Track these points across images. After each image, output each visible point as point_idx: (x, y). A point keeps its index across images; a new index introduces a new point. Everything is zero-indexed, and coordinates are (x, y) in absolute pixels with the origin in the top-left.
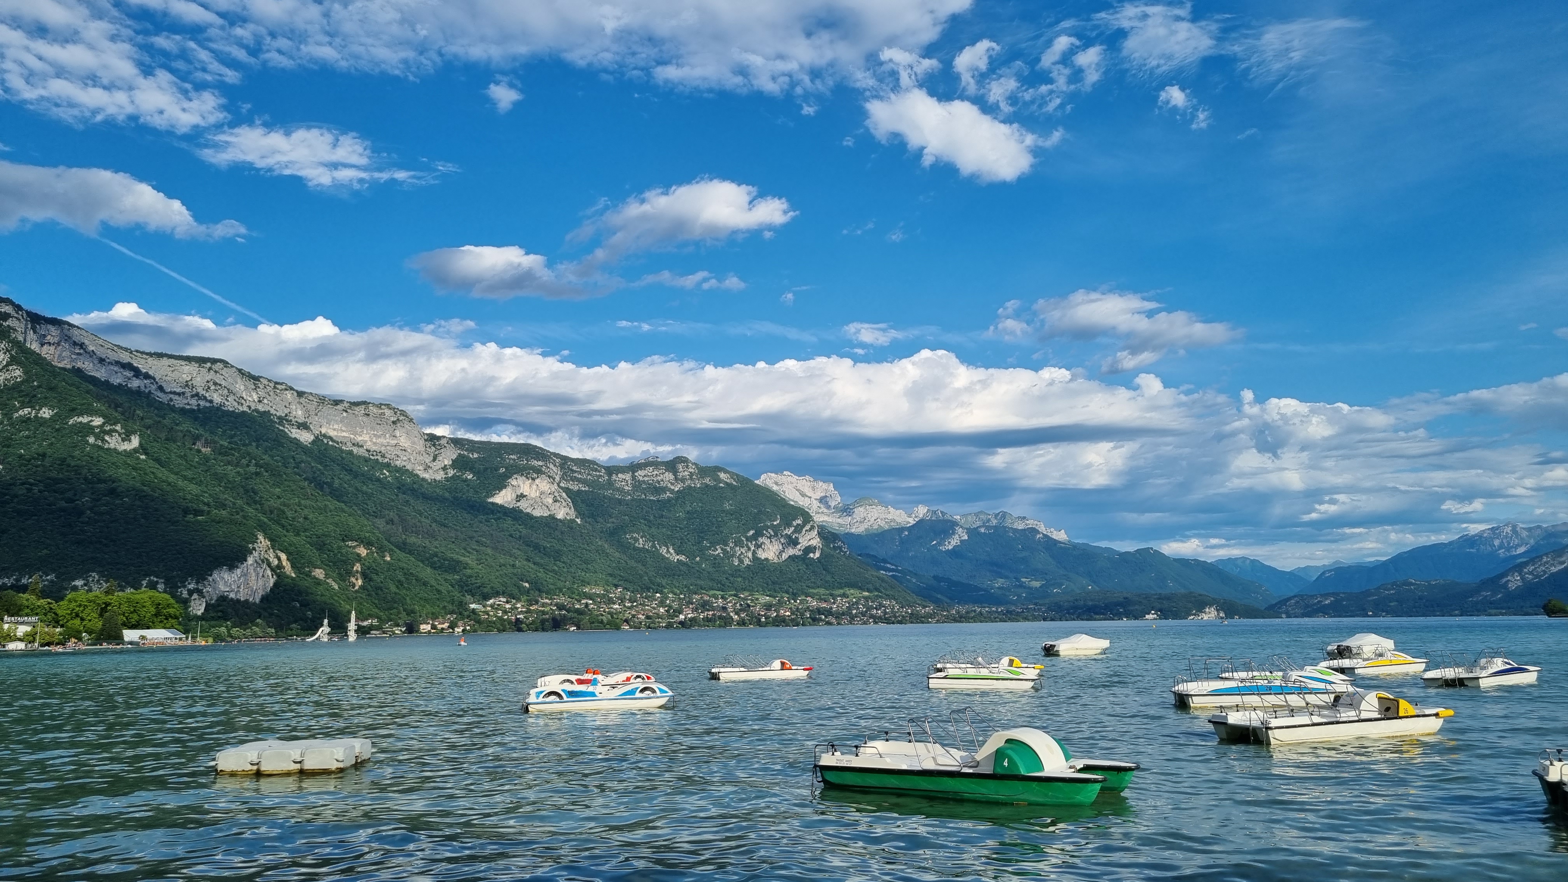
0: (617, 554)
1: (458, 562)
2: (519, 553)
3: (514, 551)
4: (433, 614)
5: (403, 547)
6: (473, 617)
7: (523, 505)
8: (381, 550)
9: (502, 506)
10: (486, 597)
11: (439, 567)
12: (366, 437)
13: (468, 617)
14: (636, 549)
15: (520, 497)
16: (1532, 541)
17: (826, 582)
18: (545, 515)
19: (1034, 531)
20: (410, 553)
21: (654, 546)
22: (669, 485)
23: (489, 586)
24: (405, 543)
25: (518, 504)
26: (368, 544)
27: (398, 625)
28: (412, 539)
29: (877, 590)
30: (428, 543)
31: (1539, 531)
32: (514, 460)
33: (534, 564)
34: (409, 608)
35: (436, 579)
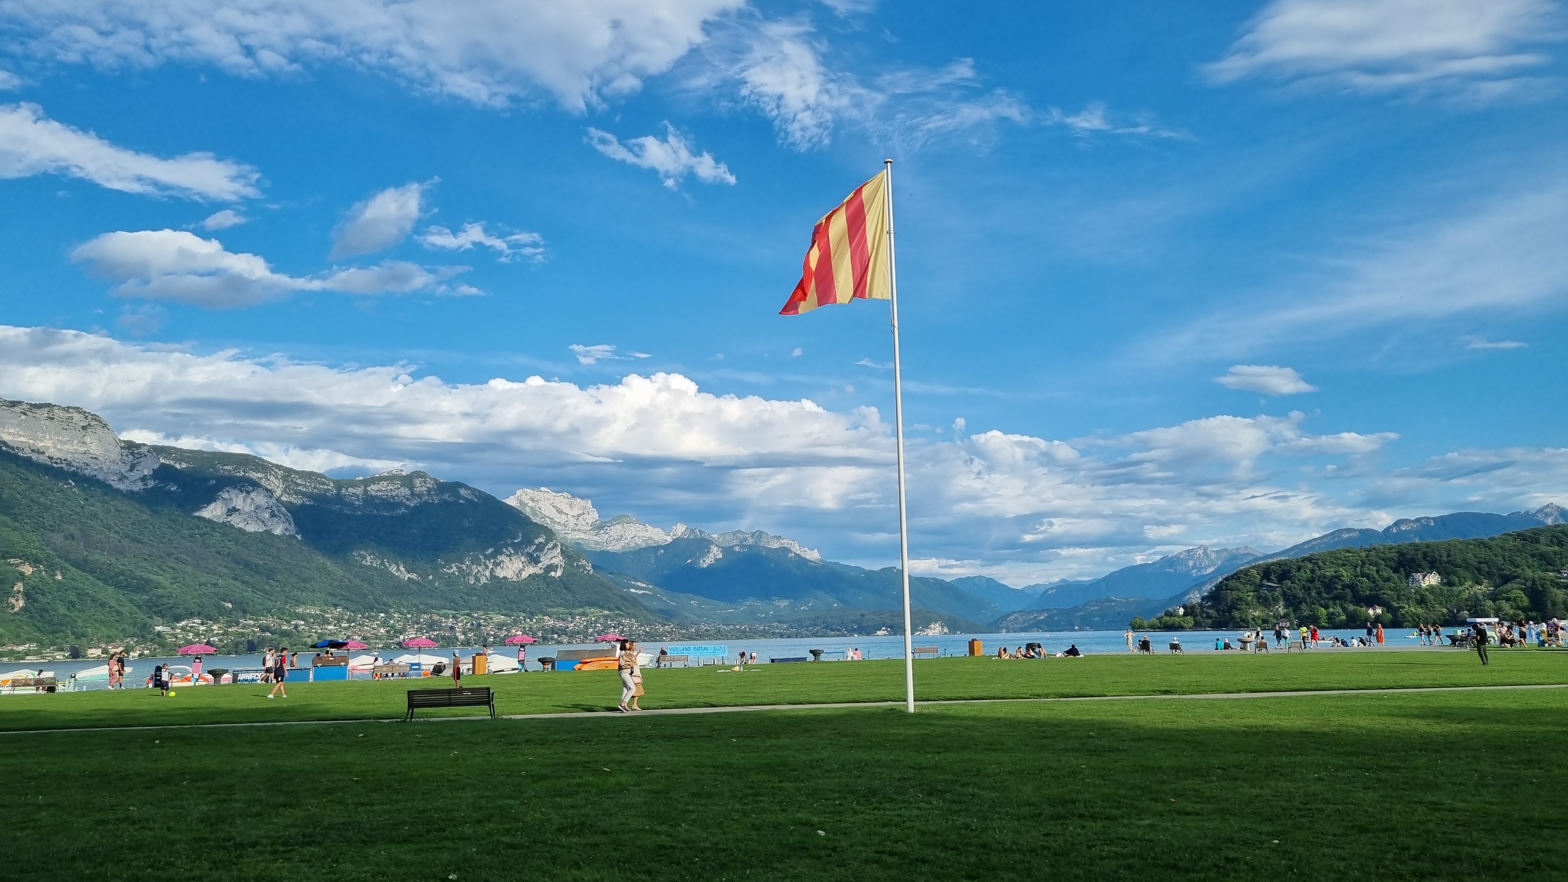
0: (341, 572)
1: (148, 581)
2: (226, 571)
3: (220, 568)
4: (109, 637)
5: (82, 565)
6: (158, 639)
7: (236, 521)
8: (51, 568)
9: (209, 521)
10: (178, 619)
11: (126, 587)
12: (49, 443)
13: (152, 640)
14: (362, 567)
15: (232, 511)
16: (1219, 563)
17: (567, 601)
18: (261, 530)
19: (787, 550)
20: (91, 572)
21: (383, 564)
22: (405, 500)
23: (182, 607)
24: (85, 561)
25: (229, 519)
26: (35, 561)
27: (62, 650)
28: (96, 556)
29: (618, 608)
30: (114, 560)
31: (1225, 554)
32: (230, 471)
33: (243, 582)
34: (80, 631)
35: (117, 600)
